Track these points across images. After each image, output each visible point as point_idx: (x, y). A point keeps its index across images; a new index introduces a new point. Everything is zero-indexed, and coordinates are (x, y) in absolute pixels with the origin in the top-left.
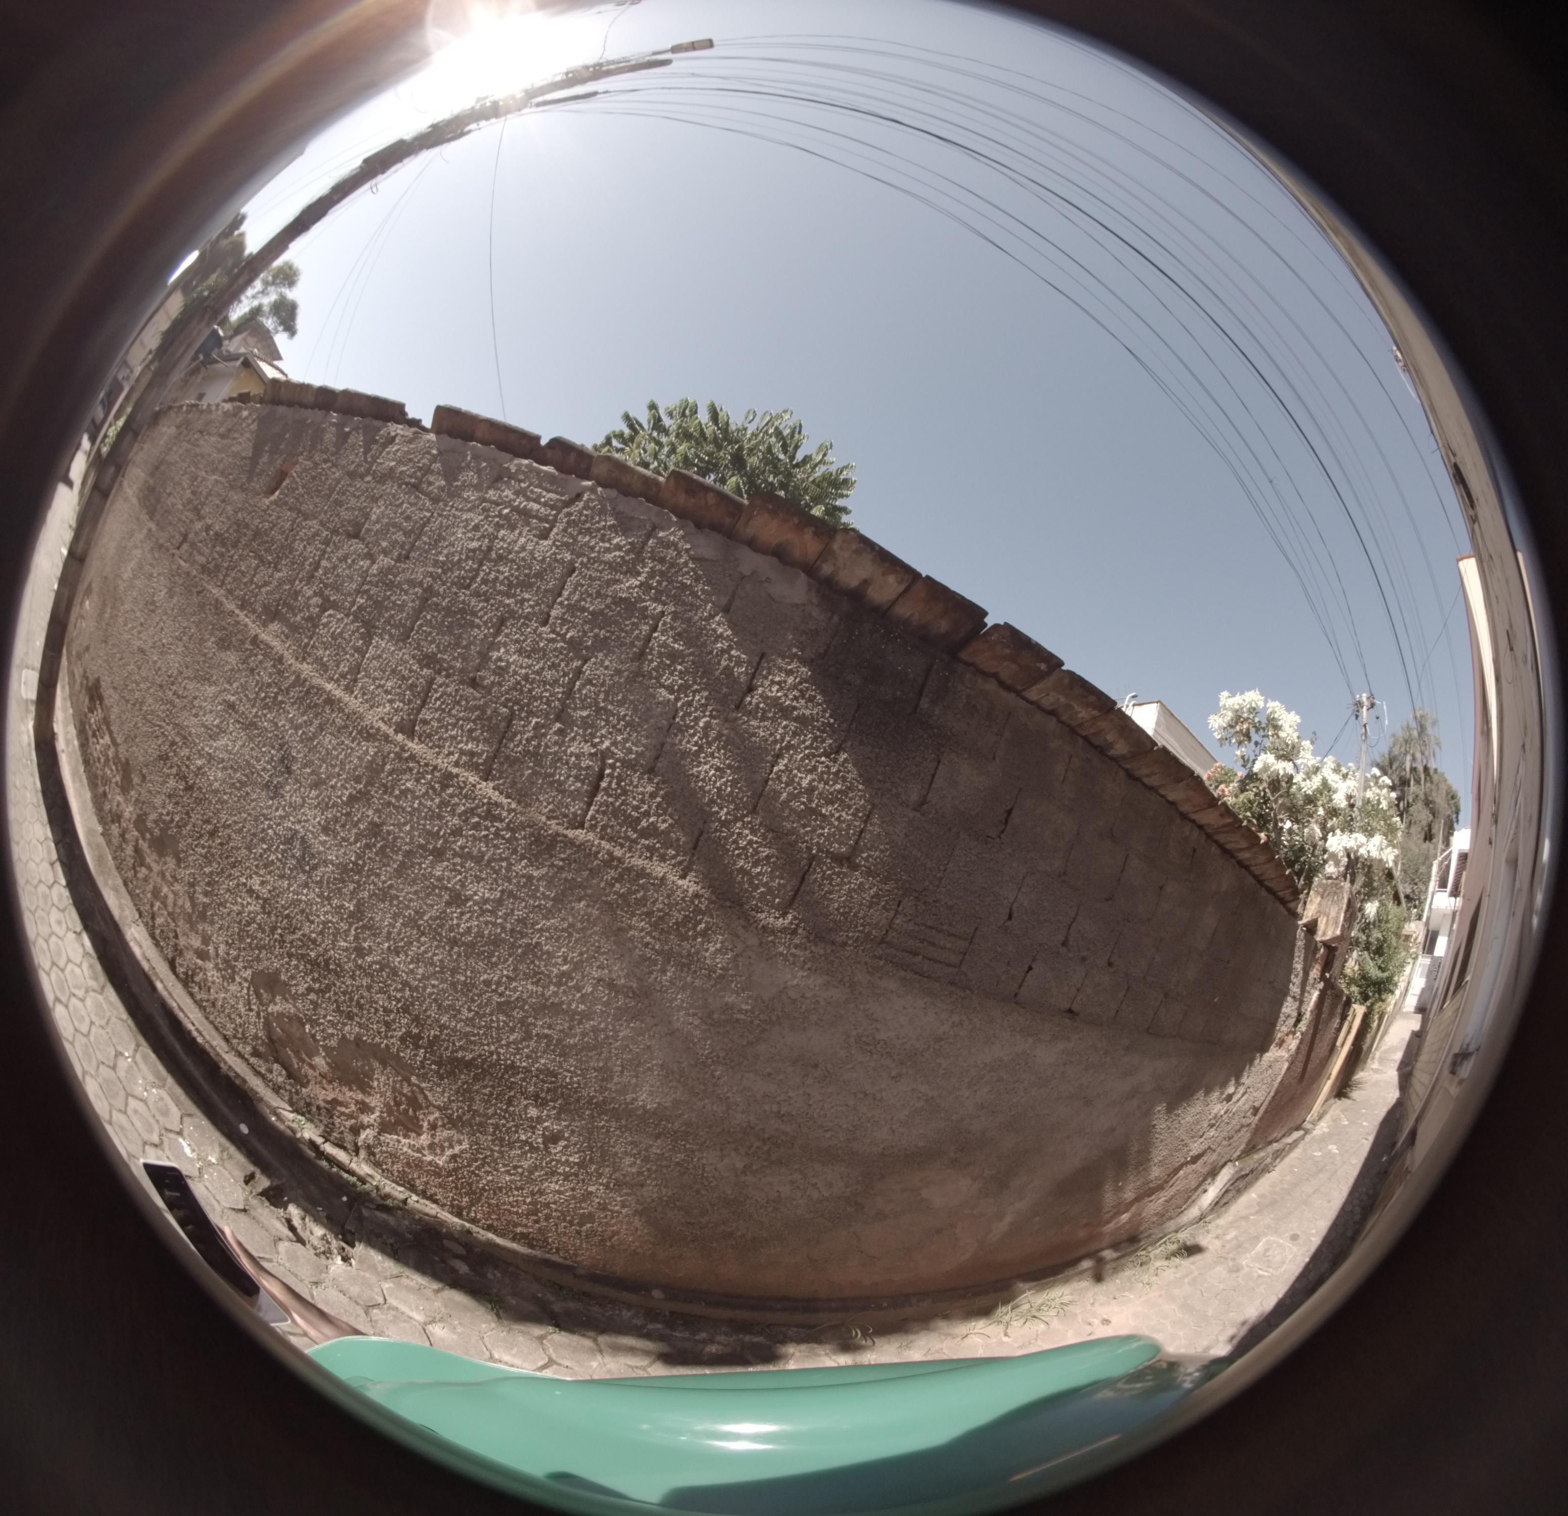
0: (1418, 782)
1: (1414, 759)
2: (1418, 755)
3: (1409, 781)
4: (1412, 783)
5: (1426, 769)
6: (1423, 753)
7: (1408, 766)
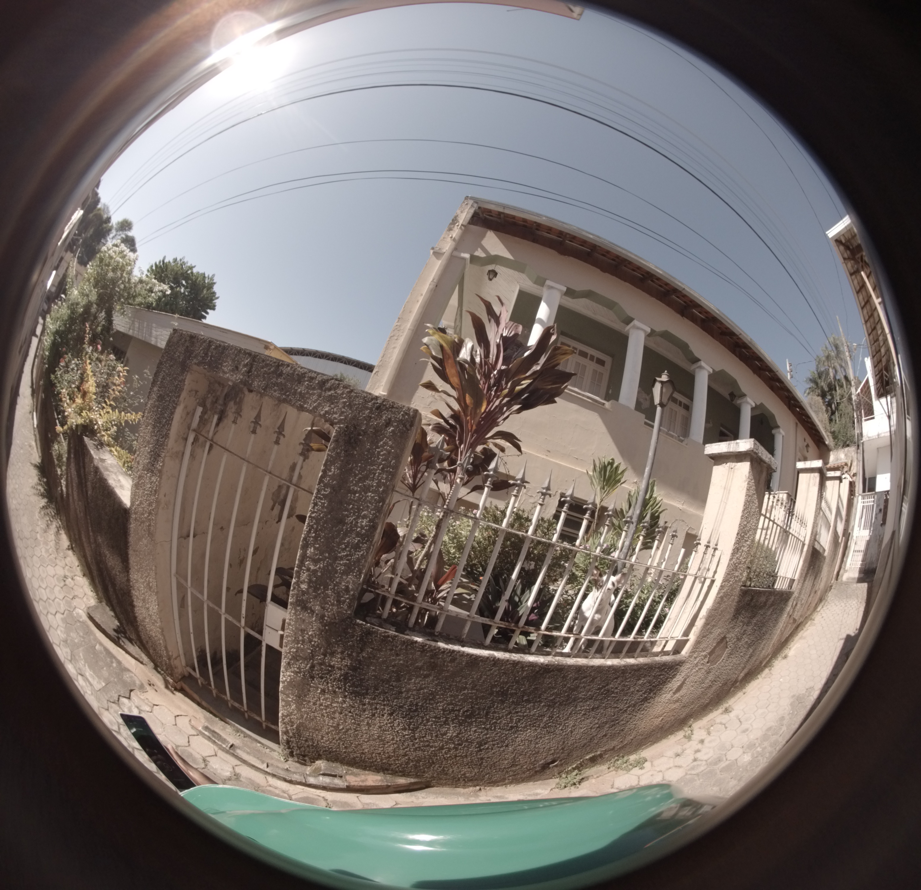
0: (841, 386)
1: (836, 371)
2: (838, 367)
3: (835, 388)
4: (837, 388)
5: (846, 378)
6: (841, 366)
7: (831, 375)
